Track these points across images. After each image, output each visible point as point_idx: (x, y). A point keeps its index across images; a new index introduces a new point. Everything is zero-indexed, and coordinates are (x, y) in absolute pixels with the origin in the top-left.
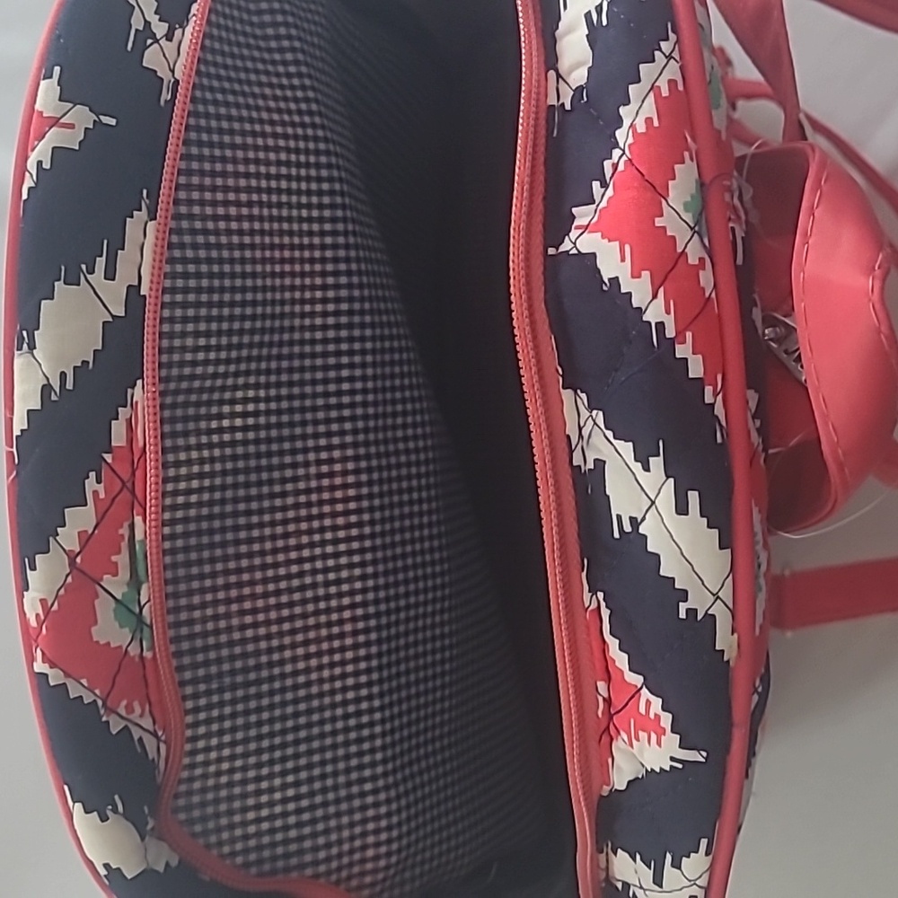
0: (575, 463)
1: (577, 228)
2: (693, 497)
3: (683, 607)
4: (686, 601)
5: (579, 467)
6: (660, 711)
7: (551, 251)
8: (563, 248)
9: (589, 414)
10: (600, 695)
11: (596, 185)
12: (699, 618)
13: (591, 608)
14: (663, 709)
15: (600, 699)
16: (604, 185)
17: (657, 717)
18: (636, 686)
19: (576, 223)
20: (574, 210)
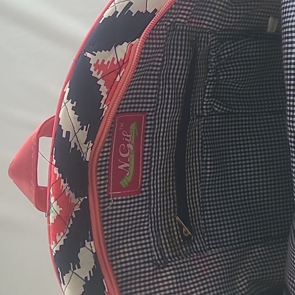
0: (92, 144)
1: (78, 205)
2: (64, 136)
3: (74, 105)
4: (73, 107)
5: (91, 143)
6: (94, 72)
7: (86, 198)
8: (83, 198)
9: (84, 155)
10: (120, 76)
11: (74, 217)
12: (71, 100)
13: (106, 105)
14: (92, 72)
15: (121, 75)
16: (72, 217)
17: (95, 70)
18: (102, 79)
19: (79, 206)
20: (80, 209)
